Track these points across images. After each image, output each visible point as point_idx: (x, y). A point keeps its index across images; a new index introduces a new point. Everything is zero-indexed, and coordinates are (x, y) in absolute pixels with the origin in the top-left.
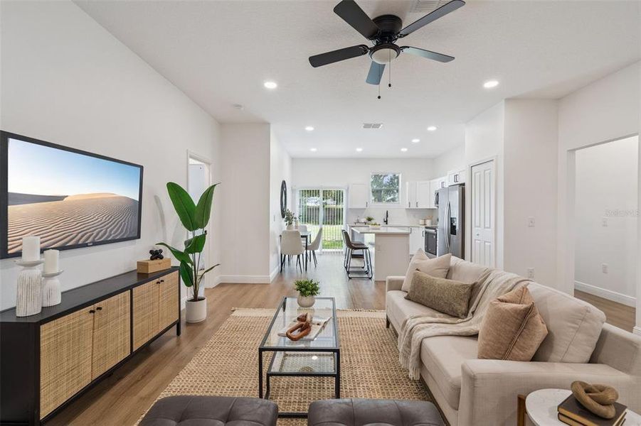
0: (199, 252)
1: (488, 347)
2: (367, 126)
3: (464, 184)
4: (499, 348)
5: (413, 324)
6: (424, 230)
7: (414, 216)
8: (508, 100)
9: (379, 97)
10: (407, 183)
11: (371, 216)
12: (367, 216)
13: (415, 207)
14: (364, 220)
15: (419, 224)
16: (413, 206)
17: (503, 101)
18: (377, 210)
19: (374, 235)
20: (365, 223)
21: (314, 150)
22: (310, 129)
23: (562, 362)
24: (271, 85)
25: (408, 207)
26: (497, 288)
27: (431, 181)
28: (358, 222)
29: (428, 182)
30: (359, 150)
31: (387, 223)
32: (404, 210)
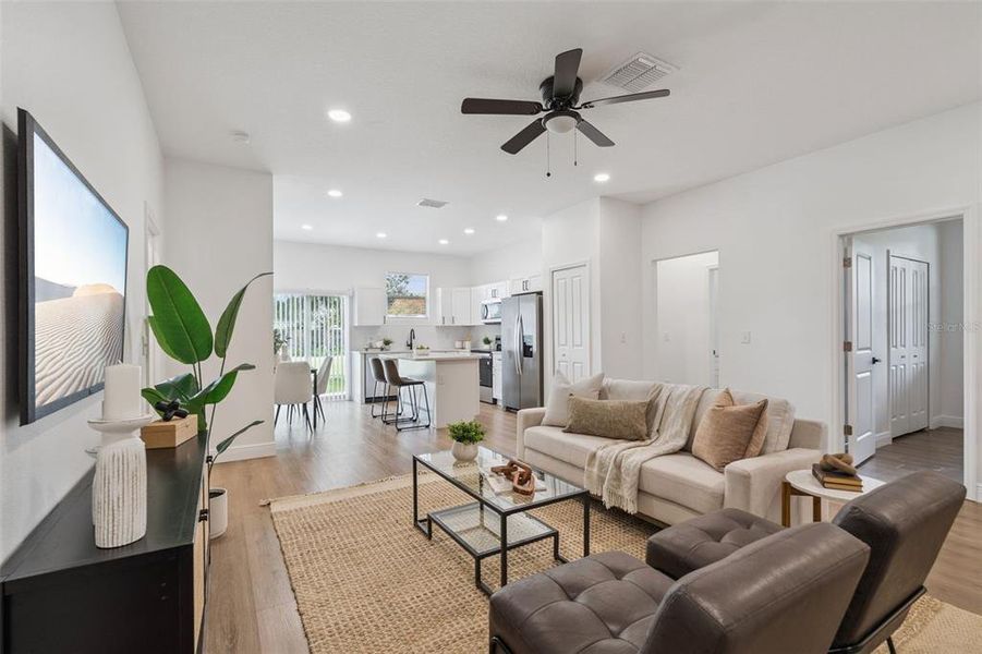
0: (215, 403)
1: (727, 452)
2: (426, 203)
3: (540, 293)
4: (739, 449)
5: (617, 452)
7: (448, 337)
8: (603, 198)
9: (549, 175)
10: (439, 290)
11: (388, 338)
12: (383, 337)
13: (451, 324)
14: (380, 344)
16: (449, 323)
17: (598, 198)
18: (397, 328)
19: (434, 362)
20: (382, 349)
21: (307, 227)
22: (335, 193)
23: (775, 451)
24: (340, 116)
25: (440, 324)
26: (683, 400)
27: (472, 288)
28: (371, 347)
30: (381, 235)
31: (411, 348)
32: (434, 327)
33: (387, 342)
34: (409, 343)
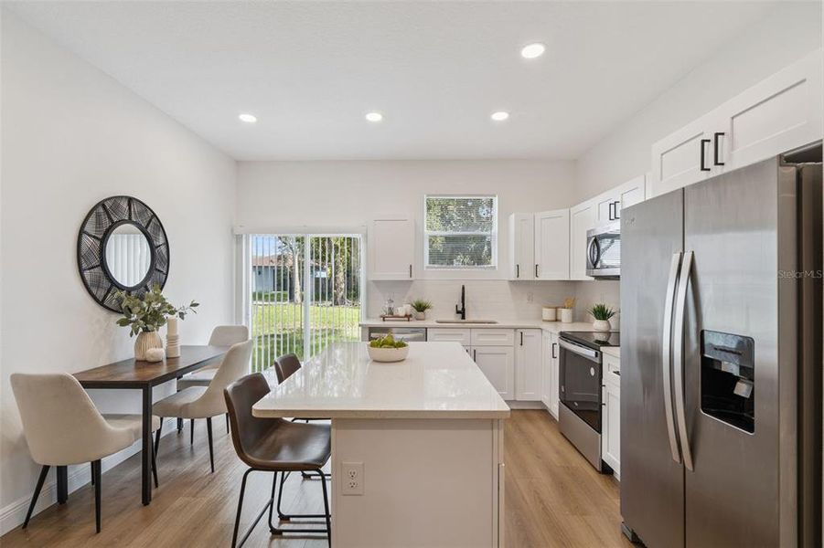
6: (556, 339)
7: (530, 299)
10: (515, 219)
11: (425, 300)
12: (415, 299)
13: (531, 277)
14: (404, 310)
15: (540, 317)
16: (527, 275)
18: (440, 284)
20: (409, 317)
25: (513, 278)
27: (573, 210)
28: (392, 315)
29: (564, 212)
31: (463, 317)
32: (507, 283)
33: (421, 308)
34: (460, 309)
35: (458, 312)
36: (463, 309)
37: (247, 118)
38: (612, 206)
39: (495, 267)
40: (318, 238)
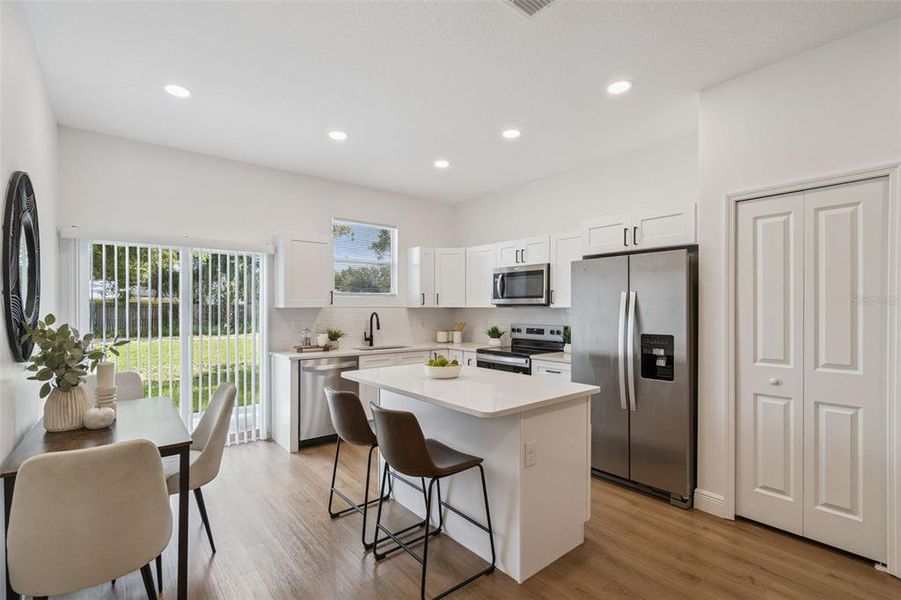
3: (695, 249)
10: (415, 251)
12: (327, 327)
13: (433, 305)
14: (322, 340)
16: (430, 303)
20: (327, 348)
25: (420, 305)
27: (470, 250)
28: (309, 346)
29: (461, 250)
31: (371, 344)
32: (405, 310)
33: (334, 336)
34: (368, 336)
35: (366, 339)
36: (371, 336)
37: (177, 91)
38: (519, 253)
39: (394, 295)
40: (216, 255)
